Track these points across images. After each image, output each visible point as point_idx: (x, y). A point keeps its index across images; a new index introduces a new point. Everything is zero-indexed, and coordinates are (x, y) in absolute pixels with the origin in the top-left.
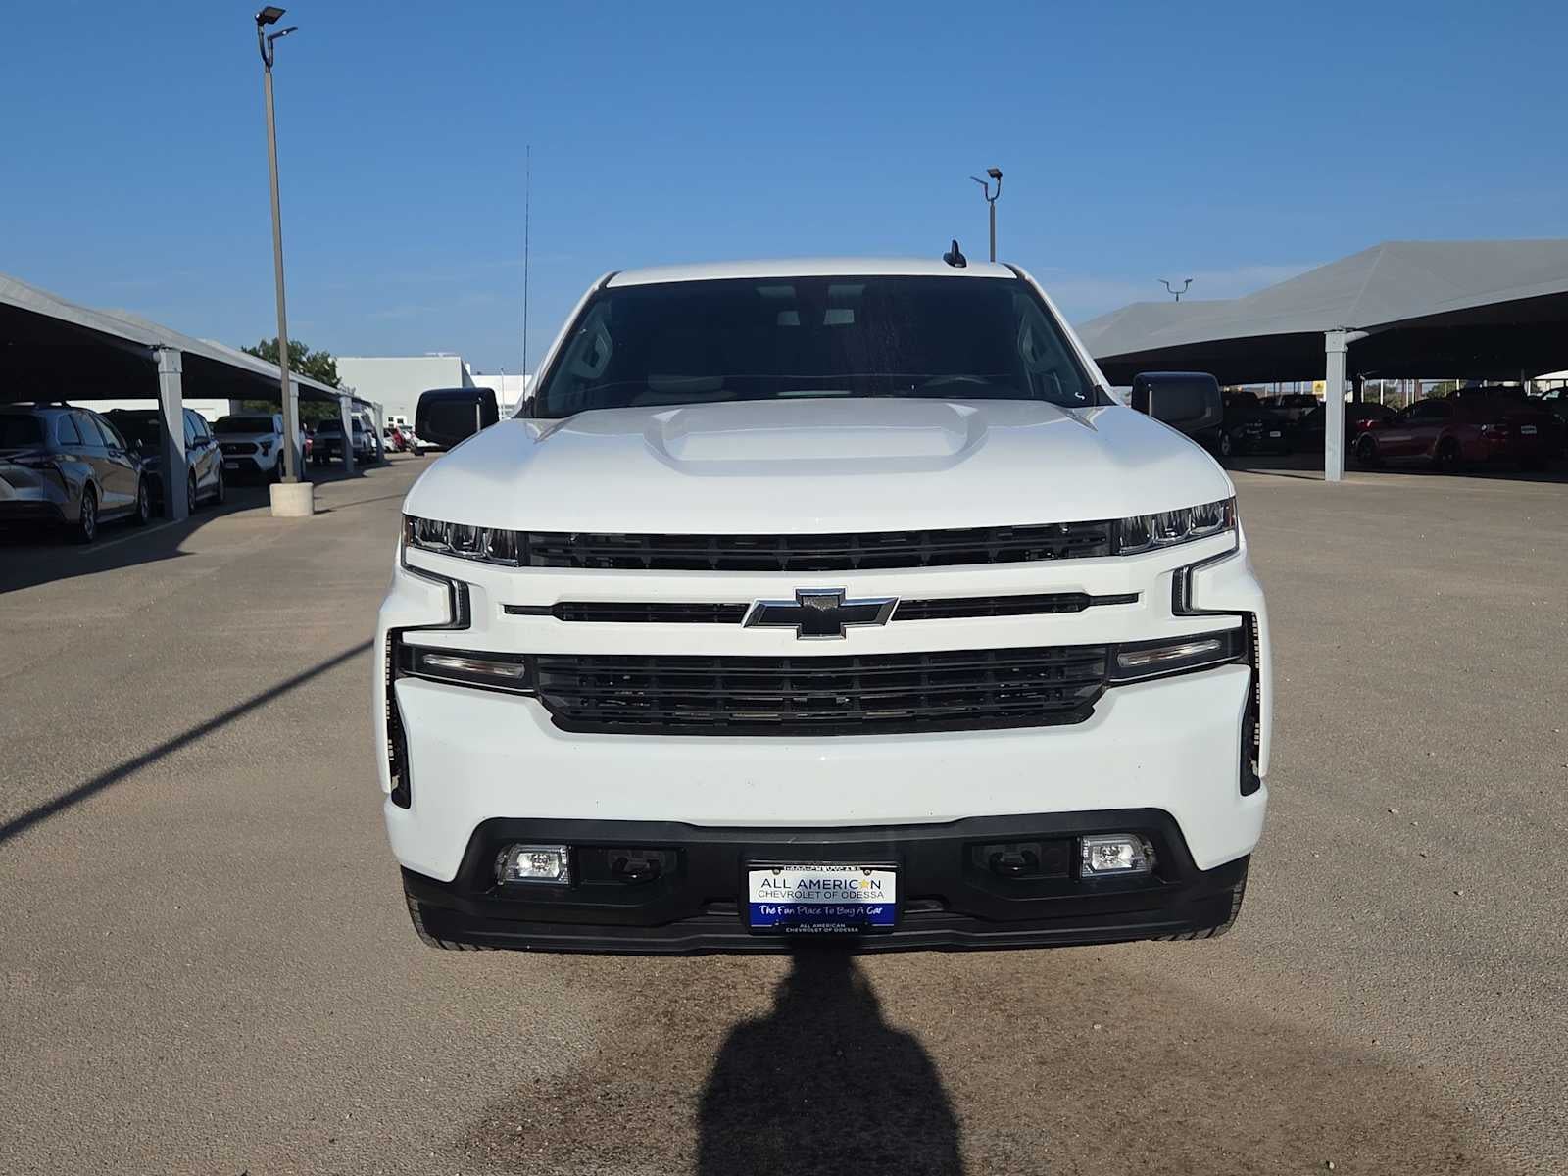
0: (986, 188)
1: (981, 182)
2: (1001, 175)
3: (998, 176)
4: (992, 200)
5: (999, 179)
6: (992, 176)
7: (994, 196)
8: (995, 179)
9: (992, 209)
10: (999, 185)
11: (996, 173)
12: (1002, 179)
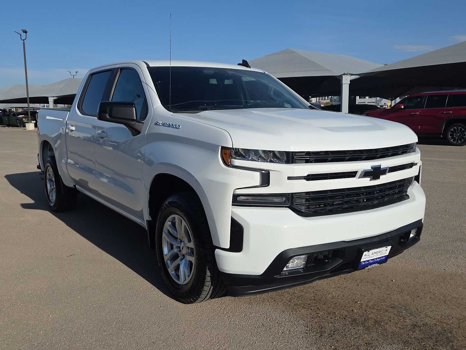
0: (21, 36)
1: (19, 34)
2: (27, 32)
3: (26, 32)
4: (24, 40)
5: (26, 33)
6: (24, 32)
7: (25, 39)
8: (25, 33)
9: (24, 43)
10: (26, 35)
11: (25, 31)
12: (27, 33)
